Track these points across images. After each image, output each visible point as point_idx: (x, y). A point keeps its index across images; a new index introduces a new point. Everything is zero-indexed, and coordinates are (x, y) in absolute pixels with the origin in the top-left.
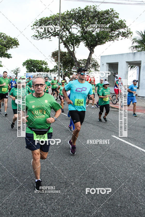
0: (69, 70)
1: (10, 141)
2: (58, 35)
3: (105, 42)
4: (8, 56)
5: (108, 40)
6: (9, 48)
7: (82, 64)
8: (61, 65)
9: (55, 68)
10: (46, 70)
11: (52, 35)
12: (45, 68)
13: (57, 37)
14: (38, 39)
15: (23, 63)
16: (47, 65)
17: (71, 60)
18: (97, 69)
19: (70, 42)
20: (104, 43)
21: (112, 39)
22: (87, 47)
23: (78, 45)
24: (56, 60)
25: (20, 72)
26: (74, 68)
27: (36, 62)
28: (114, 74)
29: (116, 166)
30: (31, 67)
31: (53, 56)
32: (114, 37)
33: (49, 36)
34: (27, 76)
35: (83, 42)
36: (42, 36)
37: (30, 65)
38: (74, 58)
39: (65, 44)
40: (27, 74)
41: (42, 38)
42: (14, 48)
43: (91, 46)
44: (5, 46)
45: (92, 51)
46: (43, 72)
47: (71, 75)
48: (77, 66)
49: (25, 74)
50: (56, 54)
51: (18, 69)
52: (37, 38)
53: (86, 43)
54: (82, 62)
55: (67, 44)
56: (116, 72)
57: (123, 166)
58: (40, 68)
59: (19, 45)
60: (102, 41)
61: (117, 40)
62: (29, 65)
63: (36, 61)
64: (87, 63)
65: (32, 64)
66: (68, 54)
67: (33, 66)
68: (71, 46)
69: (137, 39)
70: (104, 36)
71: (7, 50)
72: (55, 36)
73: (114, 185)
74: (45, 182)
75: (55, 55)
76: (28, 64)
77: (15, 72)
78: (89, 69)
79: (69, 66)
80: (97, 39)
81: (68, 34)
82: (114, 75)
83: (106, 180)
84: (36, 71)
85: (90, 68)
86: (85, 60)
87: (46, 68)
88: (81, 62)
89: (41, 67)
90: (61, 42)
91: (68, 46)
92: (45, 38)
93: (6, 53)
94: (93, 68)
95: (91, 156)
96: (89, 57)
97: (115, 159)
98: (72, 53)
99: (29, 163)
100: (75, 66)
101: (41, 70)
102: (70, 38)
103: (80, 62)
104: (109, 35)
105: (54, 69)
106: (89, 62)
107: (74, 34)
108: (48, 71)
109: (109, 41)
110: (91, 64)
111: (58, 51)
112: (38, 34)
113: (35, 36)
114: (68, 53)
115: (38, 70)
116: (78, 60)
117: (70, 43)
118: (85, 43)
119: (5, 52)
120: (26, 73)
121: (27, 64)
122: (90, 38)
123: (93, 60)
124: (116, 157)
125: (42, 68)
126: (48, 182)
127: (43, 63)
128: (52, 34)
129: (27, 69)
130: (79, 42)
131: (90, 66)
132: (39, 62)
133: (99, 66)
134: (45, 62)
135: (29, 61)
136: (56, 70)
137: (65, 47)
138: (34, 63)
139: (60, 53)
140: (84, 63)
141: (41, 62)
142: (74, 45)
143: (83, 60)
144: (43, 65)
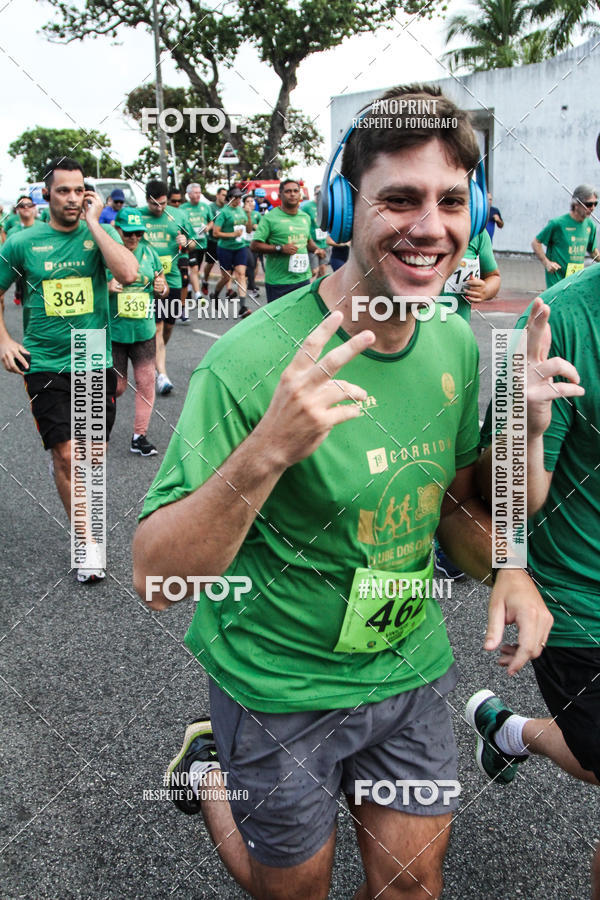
0: (200, 164)
2: (146, 20)
3: (341, 38)
5: (351, 31)
7: (251, 133)
9: (144, 157)
10: (108, 168)
11: (123, 19)
12: (102, 159)
13: (142, 26)
14: (64, 40)
15: (12, 146)
16: (109, 145)
18: (311, 152)
19: (198, 46)
20: (335, 45)
21: (370, 25)
22: (268, 62)
23: (233, 58)
26: (226, 151)
27: (65, 137)
31: (130, 108)
32: (375, 16)
33: (108, 26)
35: (253, 44)
36: (81, 28)
37: (38, 151)
39: (177, 56)
40: (31, 189)
41: (80, 34)
43: (285, 59)
45: (289, 81)
46: (95, 175)
47: (210, 182)
49: (22, 190)
52: (62, 36)
53: (262, 45)
54: (249, 126)
55: (187, 56)
60: (329, 33)
61: (388, 28)
62: (35, 151)
63: (63, 132)
64: (272, 132)
65: (47, 146)
66: (192, 96)
68: (200, 62)
69: (471, 21)
70: (336, 15)
72: (134, 23)
75: (139, 101)
76: (29, 146)
78: (282, 154)
79: (199, 144)
80: (307, 29)
81: (187, 14)
85: (286, 147)
86: (263, 116)
87: (105, 161)
88: (246, 129)
89: (84, 155)
90: (164, 49)
91: (192, 61)
92: (93, 34)
94: (299, 147)
96: (278, 104)
98: (209, 89)
101: (88, 170)
102: (195, 28)
103: (244, 125)
104: (354, 8)
105: (141, 161)
106: (282, 123)
107: (211, 13)
108: (115, 173)
109: (356, 31)
110: (285, 132)
111: (152, 86)
112: (65, 20)
113: (51, 26)
114: (191, 92)
117: (199, 50)
118: (259, 47)
120: (28, 185)
121: (26, 150)
122: (280, 26)
123: (297, 117)
125: (88, 160)
127: (92, 139)
128: (121, 17)
129: (28, 169)
130: (234, 44)
131: (283, 139)
132: (75, 135)
133: (321, 140)
134: (98, 136)
135: (32, 133)
136: (146, 165)
137: (180, 66)
138: (56, 143)
139: (161, 93)
140: (259, 132)
141: (85, 135)
142: (215, 55)
143: (256, 117)
144: (92, 146)
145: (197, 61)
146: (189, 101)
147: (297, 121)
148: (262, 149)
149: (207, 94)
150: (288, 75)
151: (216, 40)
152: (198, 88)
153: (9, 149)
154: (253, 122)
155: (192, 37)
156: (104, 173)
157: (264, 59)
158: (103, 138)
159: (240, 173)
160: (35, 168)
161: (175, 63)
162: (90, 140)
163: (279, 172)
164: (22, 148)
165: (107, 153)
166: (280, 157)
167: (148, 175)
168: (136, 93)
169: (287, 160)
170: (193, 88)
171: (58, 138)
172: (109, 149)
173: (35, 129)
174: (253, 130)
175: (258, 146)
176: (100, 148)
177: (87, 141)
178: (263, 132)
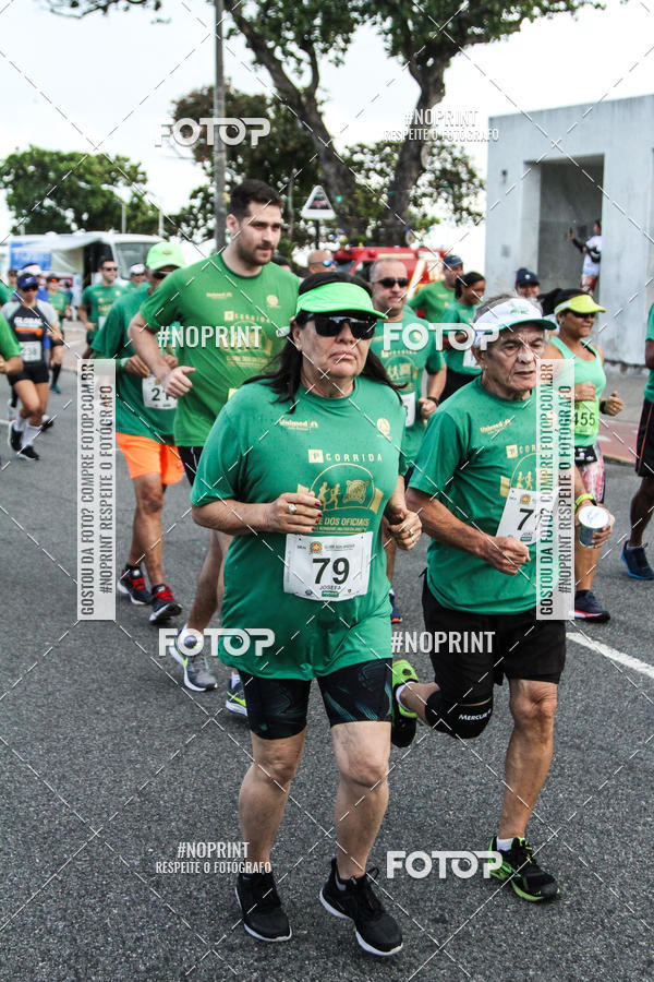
3: (520, 21)
5: (536, 11)
7: (369, 170)
9: (197, 202)
10: (140, 218)
12: (132, 202)
14: (77, 12)
16: (144, 181)
17: (295, 151)
18: (465, 203)
19: (289, 29)
20: (509, 33)
21: (567, 2)
22: (401, 58)
23: (344, 50)
24: (202, 152)
26: (315, 199)
27: (73, 165)
28: (575, 235)
29: (592, 829)
30: (42, 198)
34: (13, 256)
35: (377, 28)
37: (31, 185)
38: (319, 134)
39: (255, 43)
40: (15, 245)
43: (427, 53)
45: (431, 89)
46: (118, 228)
47: (301, 245)
48: (336, 189)
50: (199, 109)
52: (74, 5)
53: (392, 31)
54: (366, 159)
55: (271, 44)
56: (587, 220)
57: (637, 832)
58: (97, 204)
60: (500, 14)
61: (598, 6)
62: (26, 184)
63: (72, 157)
64: (400, 168)
65: (45, 178)
66: (278, 109)
67: (52, 196)
68: (292, 55)
73: (576, 959)
74: (130, 944)
76: (17, 177)
78: (416, 204)
82: (575, 242)
83: (522, 923)
84: (74, 226)
85: (424, 195)
86: (389, 144)
87: (136, 207)
88: (361, 164)
89: (103, 194)
90: (231, 32)
91: (278, 54)
94: (444, 195)
95: (428, 768)
97: (580, 782)
98: (304, 99)
99: (24, 825)
100: (326, 185)
101: (107, 218)
103: (357, 158)
105: (192, 207)
106: (417, 158)
108: (149, 227)
109: (545, 11)
110: (424, 171)
111: (211, 90)
114: (276, 102)
115: (85, 217)
116: (341, 149)
117: (290, 35)
118: (387, 34)
120: (13, 238)
121: (11, 182)
123: (443, 148)
124: (588, 772)
125: (110, 202)
126: (145, 944)
129: (13, 213)
130: (346, 27)
131: (419, 183)
132: (90, 164)
133: (481, 186)
134: (127, 166)
135: (24, 155)
136: (200, 216)
137: (259, 61)
138: (60, 174)
139: (223, 102)
140: (382, 169)
141: (106, 163)
142: (315, 45)
143: (378, 145)
144: (118, 181)
145: (286, 53)
146: (272, 116)
147: (444, 154)
148: (385, 197)
149: (299, 107)
150: (431, 79)
151: (318, 21)
152: (284, 96)
154: (374, 152)
155: (281, 15)
156: (133, 225)
157: (393, 53)
158: (135, 168)
159: (348, 234)
160: (24, 211)
161: (251, 55)
162: (115, 170)
163: (408, 234)
164: (7, 179)
165: (140, 193)
166: (412, 209)
167: (203, 231)
168: (191, 100)
169: (425, 215)
170: (278, 95)
171: (63, 166)
172: (144, 187)
173: (28, 149)
174: (371, 166)
175: (379, 192)
176: (129, 185)
177: (109, 173)
178: (388, 170)
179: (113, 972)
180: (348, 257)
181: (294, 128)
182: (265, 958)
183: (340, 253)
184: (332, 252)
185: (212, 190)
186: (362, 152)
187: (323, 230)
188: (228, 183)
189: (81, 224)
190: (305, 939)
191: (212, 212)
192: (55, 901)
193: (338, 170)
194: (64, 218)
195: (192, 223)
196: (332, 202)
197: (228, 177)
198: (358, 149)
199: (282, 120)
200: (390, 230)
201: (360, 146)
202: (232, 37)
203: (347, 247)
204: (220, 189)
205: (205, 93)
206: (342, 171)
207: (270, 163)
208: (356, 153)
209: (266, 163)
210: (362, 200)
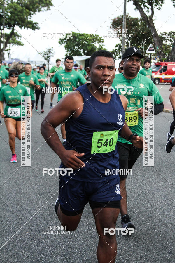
1: (26, 178)
4: (33, 26)
6: (35, 11)
7: (167, 40)
8: (127, 43)
9: (117, 48)
12: (99, 48)
16: (103, 42)
23: (161, 5)
25: (54, 55)
26: (150, 48)
27: (83, 37)
30: (74, 46)
31: (113, 26)
37: (72, 42)
38: (153, 29)
39: (136, 3)
42: (43, 11)
44: (27, 7)
48: (156, 45)
50: (120, 22)
51: (50, 49)
54: (166, 36)
55: (140, 4)
58: (89, 48)
59: (52, 5)
62: (70, 42)
63: (83, 35)
65: (76, 41)
66: (142, 22)
67: (77, 45)
68: (146, 6)
71: (32, 15)
75: (117, 23)
77: (46, 56)
79: (143, 44)
84: (83, 54)
86: (173, 32)
88: (165, 38)
89: (91, 45)
91: (142, 6)
93: (29, 20)
98: (149, 19)
101: (92, 52)
103: (164, 36)
105: (116, 49)
111: (122, 17)
114: (141, 20)
115: (86, 52)
119: (27, 18)
121: (66, 42)
125: (93, 48)
127: (96, 39)
129: (66, 50)
132: (88, 37)
136: (118, 52)
137: (137, 8)
138: (80, 40)
139: (125, 20)
140: (171, 39)
141: (92, 37)
142: (153, 4)
143: (170, 32)
144: (95, 42)
146: (140, 24)
148: (171, 48)
149: (148, 21)
152: (143, 18)
153: (59, 40)
154: (168, 35)
159: (159, 58)
160: (69, 50)
162: (95, 38)
165: (101, 45)
167: (119, 56)
168: (117, 19)
170: (142, 18)
171: (80, 37)
172: (103, 44)
174: (168, 39)
175: (169, 46)
176: (98, 43)
177: (93, 39)
178: (173, 40)
179: (77, 260)
180: (159, 64)
181: (146, 28)
182: (119, 260)
183: (157, 63)
184: (155, 63)
185: (121, 45)
186: (165, 35)
187: (153, 57)
188: (126, 43)
189: (85, 54)
190: (131, 255)
191: (121, 51)
192: (63, 239)
193: (158, 40)
194: (80, 52)
195: (116, 54)
196: (155, 48)
197: (126, 41)
198: (164, 34)
199: (142, 25)
200: (172, 57)
201: (164, 33)
202: (129, 1)
203: (159, 62)
204: (124, 45)
205: (121, 17)
206: (159, 40)
207: (138, 37)
208: (163, 35)
209: (137, 37)
210: (164, 48)
